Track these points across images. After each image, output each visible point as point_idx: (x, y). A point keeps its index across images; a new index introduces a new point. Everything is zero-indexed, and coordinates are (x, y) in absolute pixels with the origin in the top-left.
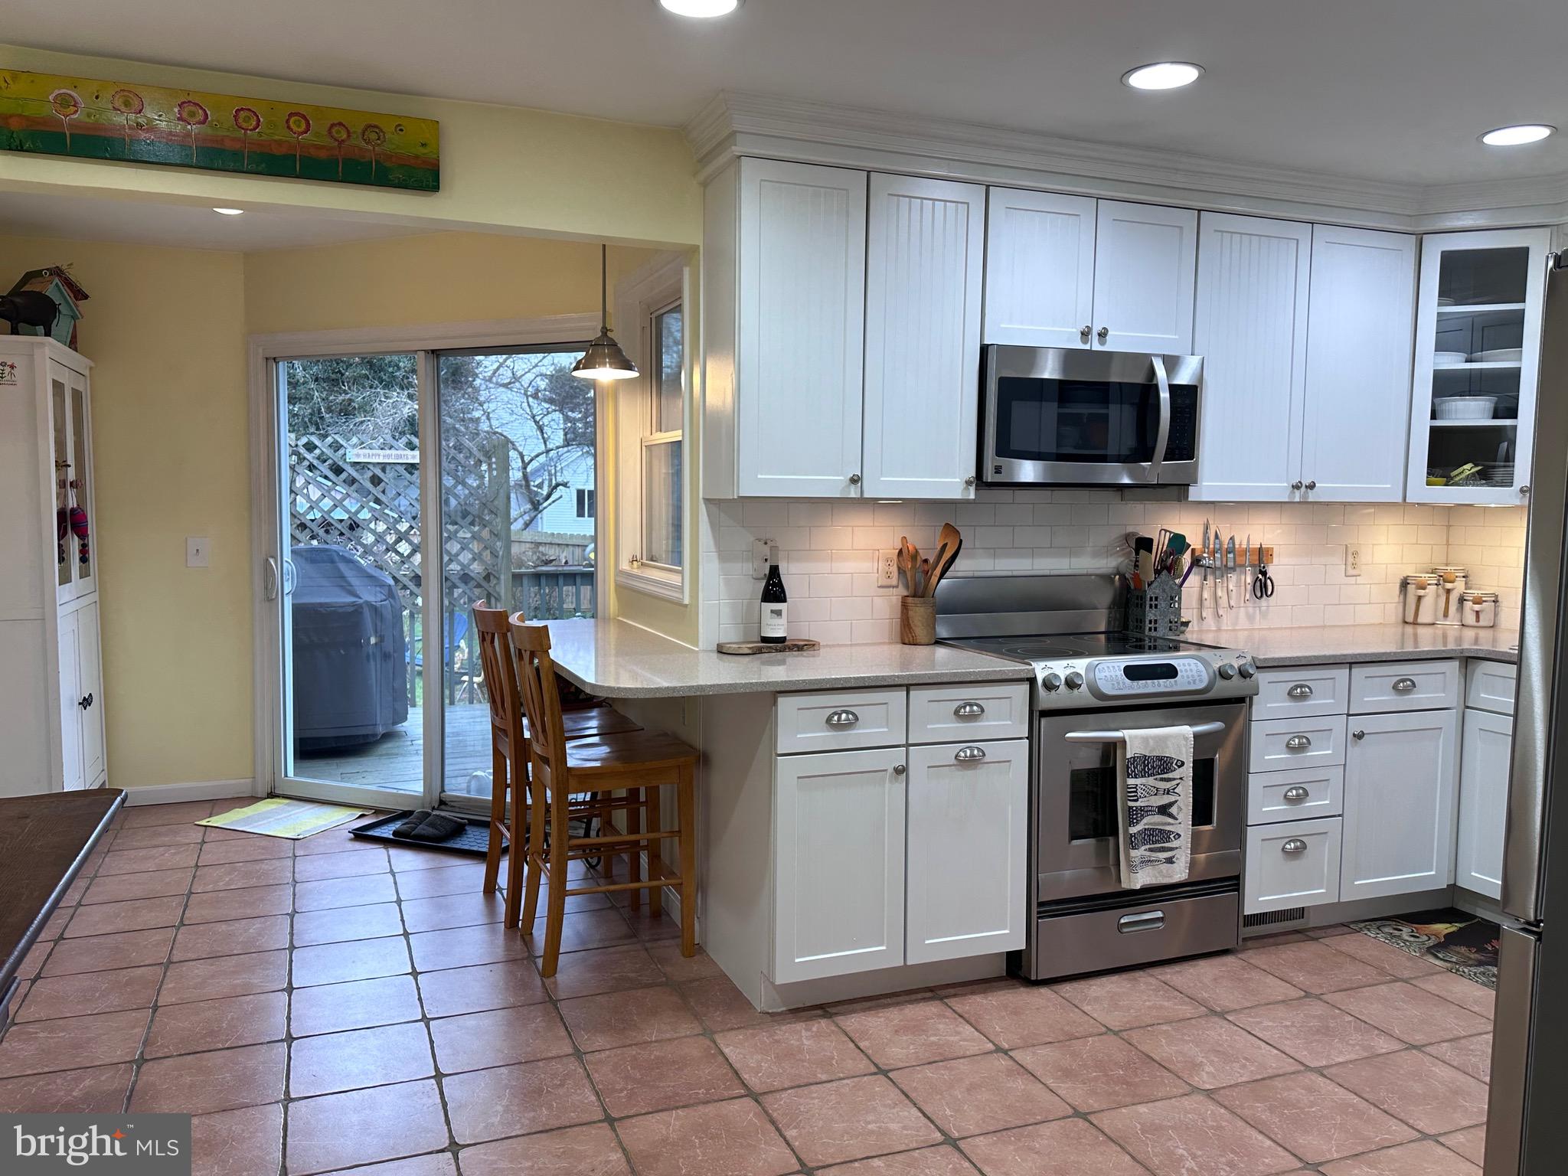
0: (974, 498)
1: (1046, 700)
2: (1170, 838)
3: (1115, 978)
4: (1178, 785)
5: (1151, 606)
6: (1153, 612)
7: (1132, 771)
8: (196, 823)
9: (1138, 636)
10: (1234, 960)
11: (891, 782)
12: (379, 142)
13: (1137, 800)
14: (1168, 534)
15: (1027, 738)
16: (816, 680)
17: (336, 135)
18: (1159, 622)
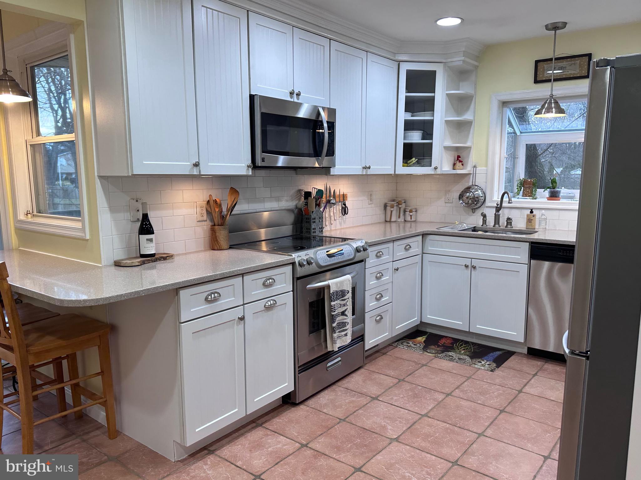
0: (251, 174)
1: (301, 272)
2: (346, 325)
3: (326, 392)
4: (347, 301)
5: (313, 223)
6: (314, 224)
7: (333, 299)
9: (308, 236)
10: (365, 371)
11: (237, 325)
13: (335, 312)
14: (315, 189)
15: (292, 291)
16: (200, 278)
18: (316, 229)
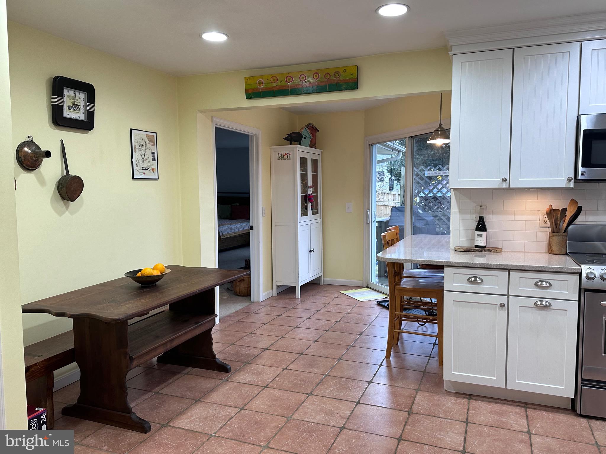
0: (573, 187)
8: (340, 292)
11: (499, 310)
12: (339, 77)
15: (577, 301)
17: (327, 77)
